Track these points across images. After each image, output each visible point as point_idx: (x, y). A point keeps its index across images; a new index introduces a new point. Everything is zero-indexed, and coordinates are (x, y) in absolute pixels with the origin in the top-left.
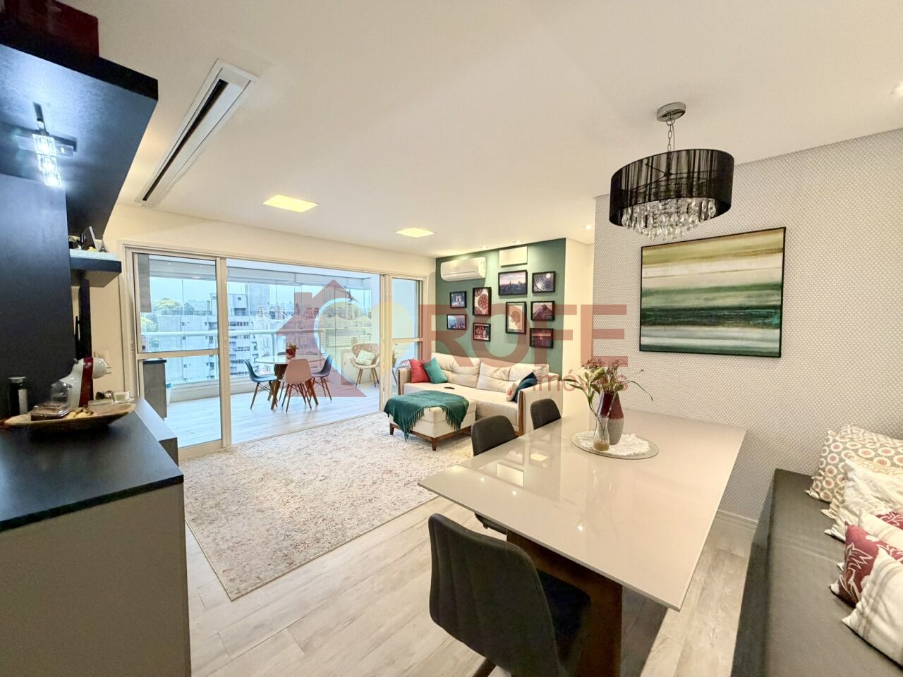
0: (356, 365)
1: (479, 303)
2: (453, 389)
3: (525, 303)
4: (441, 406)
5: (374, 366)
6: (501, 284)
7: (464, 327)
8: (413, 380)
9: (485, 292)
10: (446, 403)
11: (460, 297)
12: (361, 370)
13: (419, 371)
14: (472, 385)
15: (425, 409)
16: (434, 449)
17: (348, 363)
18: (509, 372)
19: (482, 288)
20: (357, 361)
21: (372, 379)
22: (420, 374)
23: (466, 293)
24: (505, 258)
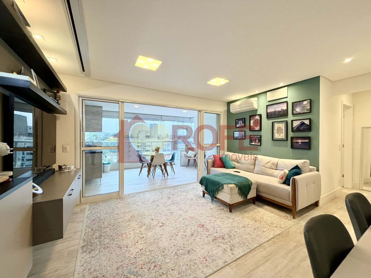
0: (187, 157)
1: (253, 123)
2: (239, 172)
3: (287, 121)
4: (235, 184)
5: (195, 158)
6: (268, 111)
7: (244, 138)
8: (215, 166)
9: (257, 117)
10: (238, 182)
11: (241, 122)
12: (189, 160)
13: (218, 162)
14: (252, 171)
15: (225, 185)
16: (231, 211)
17: (183, 156)
18: (277, 164)
19: (256, 115)
20: (187, 156)
21: (194, 164)
22: (219, 163)
23: (245, 119)
24: (270, 96)
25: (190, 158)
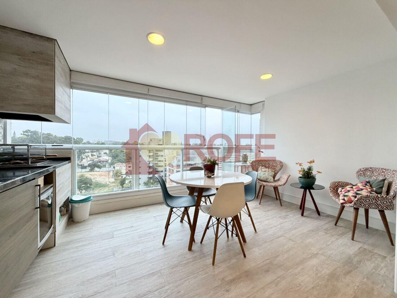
25: (265, 183)
